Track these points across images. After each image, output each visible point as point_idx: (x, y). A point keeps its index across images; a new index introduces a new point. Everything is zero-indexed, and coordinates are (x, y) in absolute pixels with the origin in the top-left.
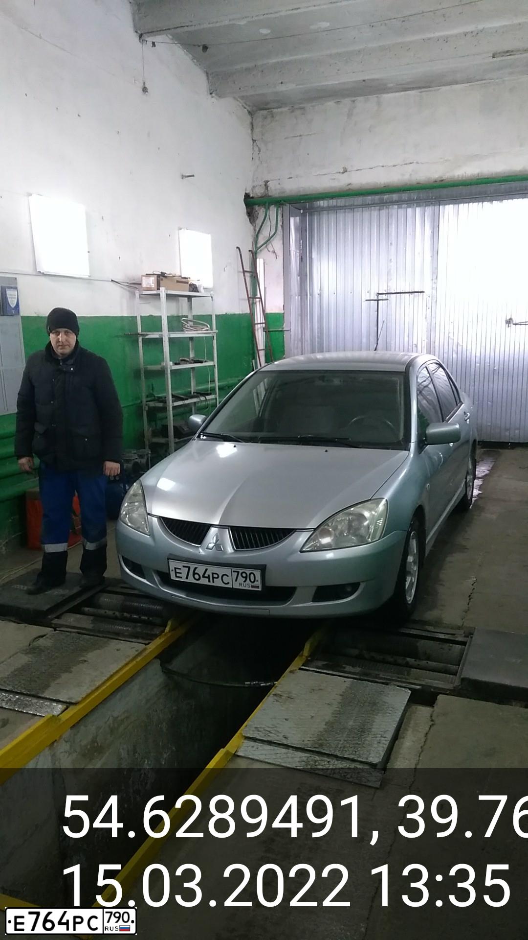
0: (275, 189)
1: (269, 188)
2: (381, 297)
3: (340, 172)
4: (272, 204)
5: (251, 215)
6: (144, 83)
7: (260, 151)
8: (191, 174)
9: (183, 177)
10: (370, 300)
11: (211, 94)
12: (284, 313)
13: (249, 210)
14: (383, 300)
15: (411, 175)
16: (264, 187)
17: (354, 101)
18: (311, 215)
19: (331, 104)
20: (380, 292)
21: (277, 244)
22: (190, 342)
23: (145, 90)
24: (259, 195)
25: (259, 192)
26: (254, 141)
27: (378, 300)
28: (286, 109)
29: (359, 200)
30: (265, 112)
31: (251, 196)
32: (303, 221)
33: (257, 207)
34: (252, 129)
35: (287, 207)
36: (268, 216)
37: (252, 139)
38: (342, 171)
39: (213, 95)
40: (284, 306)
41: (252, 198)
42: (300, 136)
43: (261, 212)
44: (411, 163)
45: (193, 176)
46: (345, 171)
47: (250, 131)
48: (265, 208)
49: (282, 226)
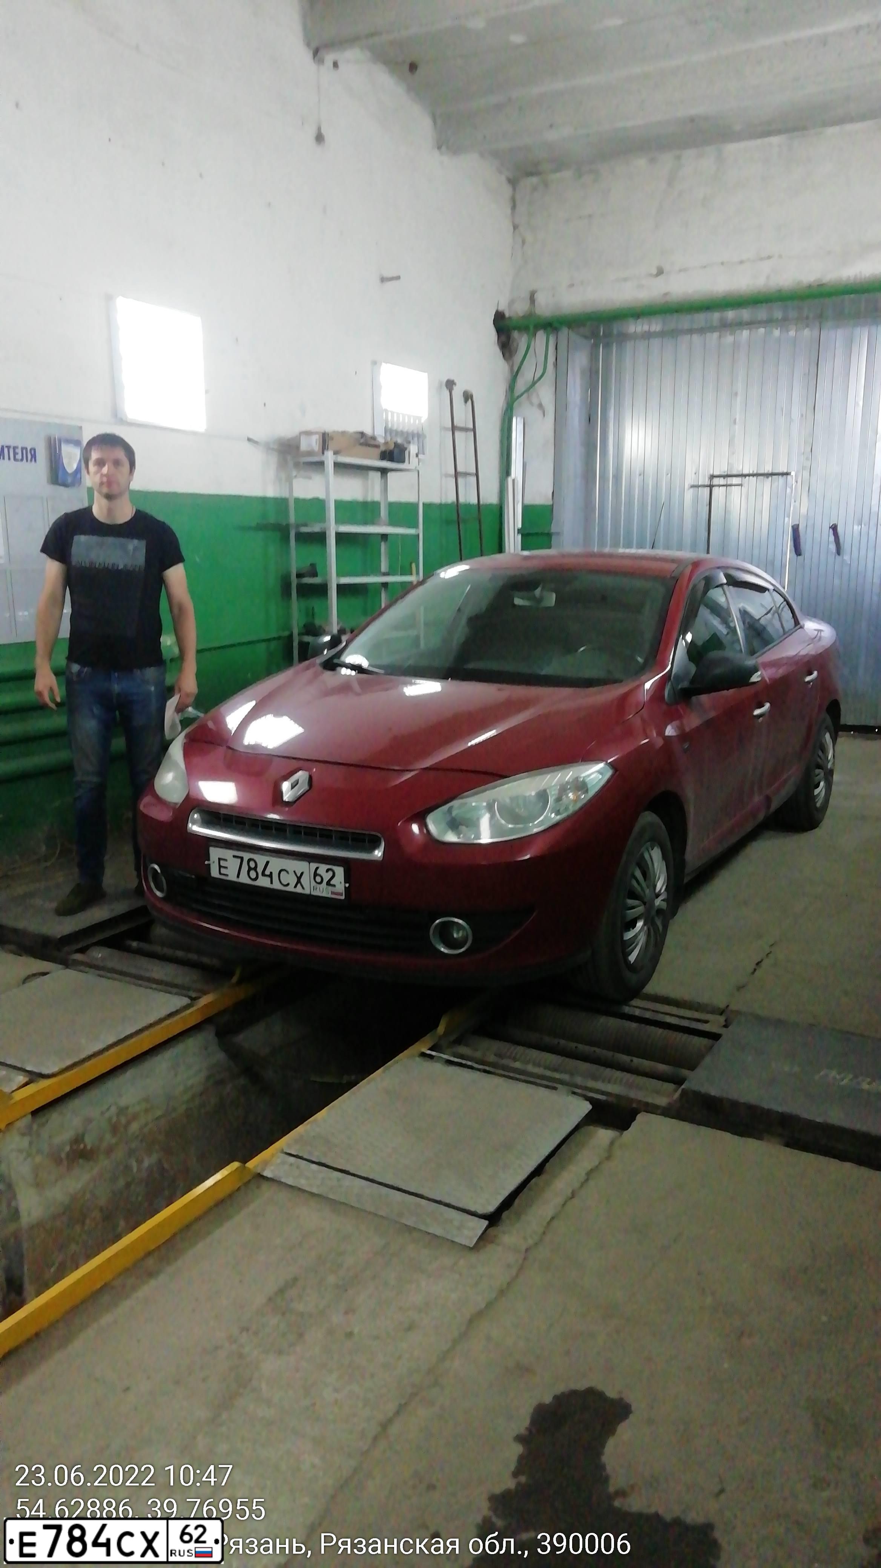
0: (546, 306)
1: (536, 303)
2: (716, 481)
3: (651, 275)
4: (540, 330)
5: (506, 345)
6: (319, 129)
7: (524, 242)
8: (395, 275)
9: (383, 280)
10: (698, 486)
11: (439, 148)
12: (553, 505)
13: (503, 338)
14: (719, 486)
15: (768, 277)
16: (529, 301)
17: (678, 158)
18: (607, 346)
19: (641, 163)
20: (715, 474)
21: (545, 394)
22: (383, 544)
23: (320, 138)
24: (521, 314)
25: (520, 309)
26: (515, 227)
27: (711, 487)
28: (568, 174)
29: (685, 321)
30: (534, 180)
31: (507, 315)
32: (594, 358)
33: (515, 334)
34: (514, 207)
35: (564, 332)
36: (531, 350)
37: (513, 223)
38: (655, 272)
39: (444, 148)
40: (553, 493)
41: (510, 318)
42: (590, 216)
43: (521, 341)
44: (769, 257)
45: (398, 278)
46: (660, 272)
47: (509, 211)
48: (528, 334)
49: (556, 364)
